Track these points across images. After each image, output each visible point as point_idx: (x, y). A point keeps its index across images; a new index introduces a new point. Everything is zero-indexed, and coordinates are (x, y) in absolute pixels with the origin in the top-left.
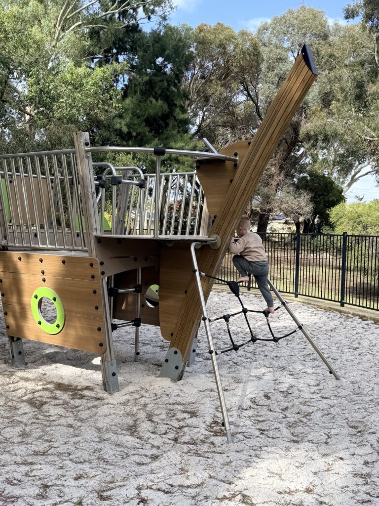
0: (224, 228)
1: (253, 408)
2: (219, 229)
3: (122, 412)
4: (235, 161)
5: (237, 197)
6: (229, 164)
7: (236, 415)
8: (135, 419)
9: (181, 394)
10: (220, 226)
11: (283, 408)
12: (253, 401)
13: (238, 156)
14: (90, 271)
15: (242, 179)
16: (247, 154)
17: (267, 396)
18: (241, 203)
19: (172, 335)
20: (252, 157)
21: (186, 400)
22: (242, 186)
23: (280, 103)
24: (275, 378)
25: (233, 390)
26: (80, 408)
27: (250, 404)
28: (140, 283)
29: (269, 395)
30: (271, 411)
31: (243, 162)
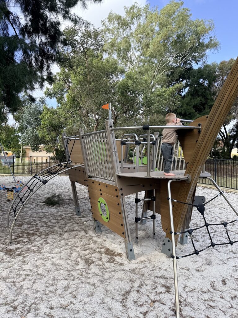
0: (193, 170)
1: (210, 292)
2: (190, 171)
3: (128, 278)
4: (199, 129)
5: (200, 151)
6: (196, 131)
7: (196, 297)
8: (132, 286)
9: (168, 269)
10: (191, 169)
11: (232, 296)
12: (212, 284)
13: (201, 126)
14: (116, 193)
15: (203, 140)
16: (206, 124)
17: (224, 281)
18: (203, 155)
19: (167, 230)
20: (209, 126)
21: (168, 275)
22: (203, 144)
23: (226, 89)
24: (235, 265)
25: (203, 271)
26: (107, 270)
27: (209, 288)
28: (154, 196)
29: (226, 280)
30: (222, 298)
31: (203, 129)
